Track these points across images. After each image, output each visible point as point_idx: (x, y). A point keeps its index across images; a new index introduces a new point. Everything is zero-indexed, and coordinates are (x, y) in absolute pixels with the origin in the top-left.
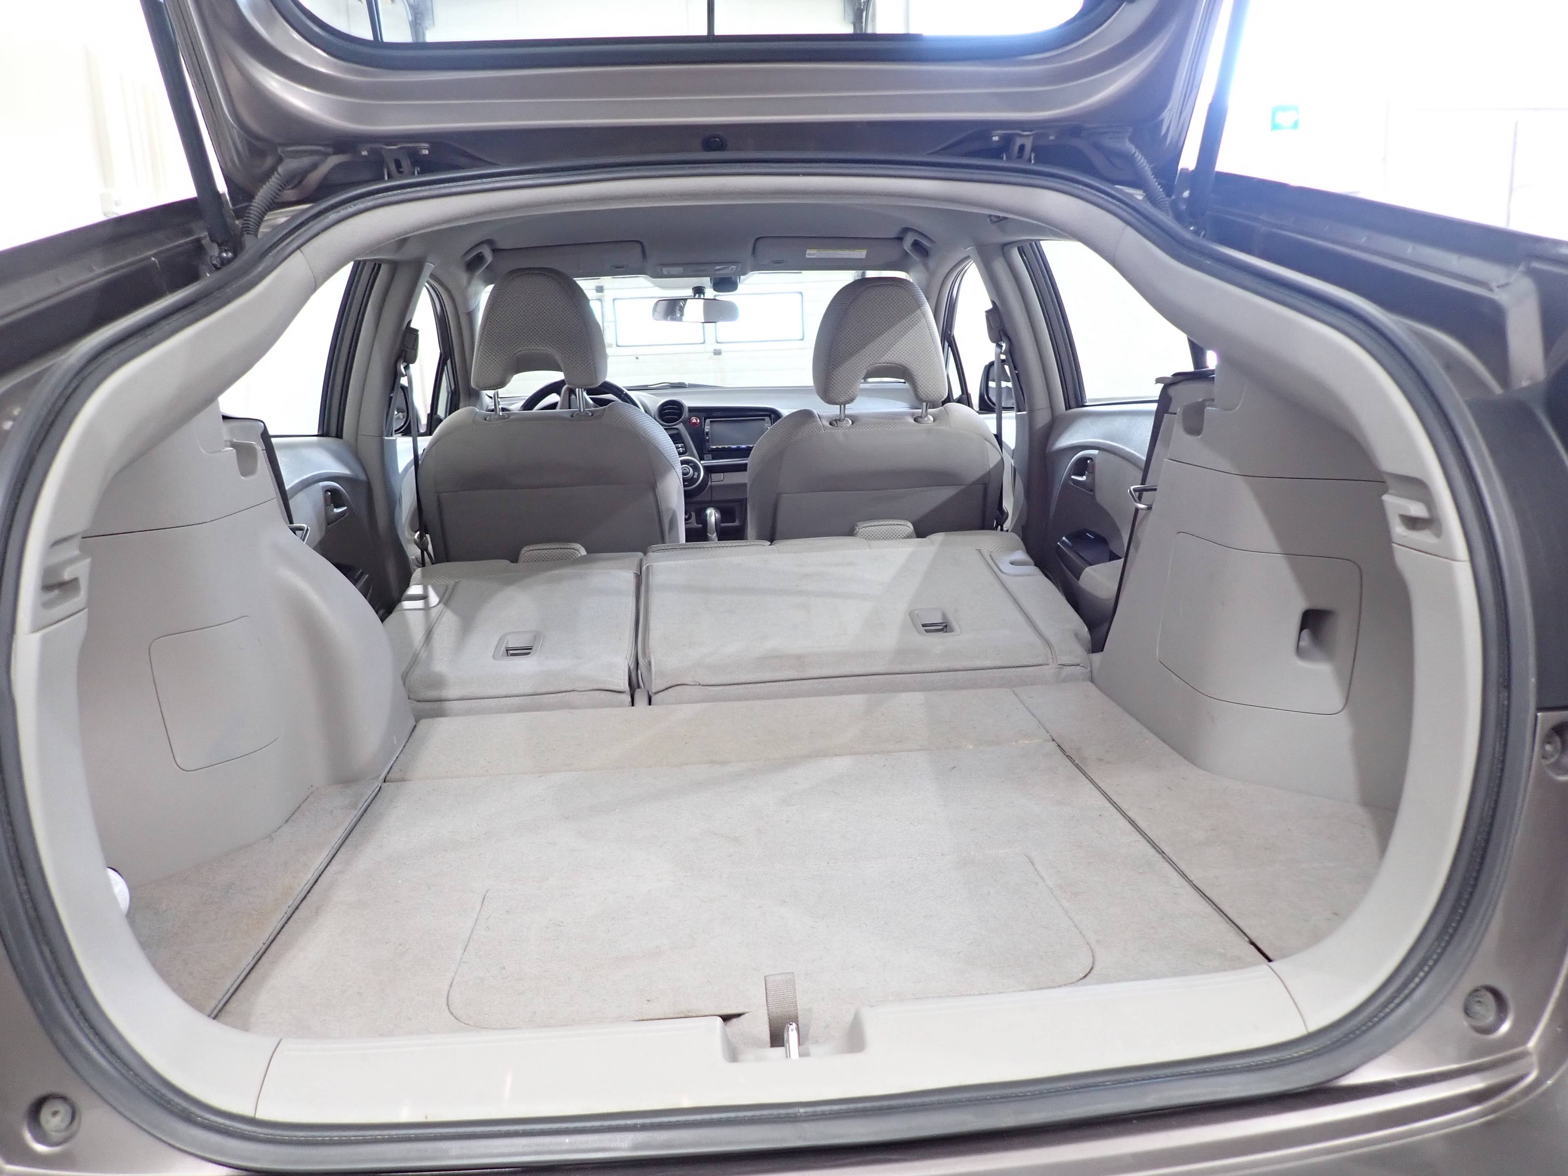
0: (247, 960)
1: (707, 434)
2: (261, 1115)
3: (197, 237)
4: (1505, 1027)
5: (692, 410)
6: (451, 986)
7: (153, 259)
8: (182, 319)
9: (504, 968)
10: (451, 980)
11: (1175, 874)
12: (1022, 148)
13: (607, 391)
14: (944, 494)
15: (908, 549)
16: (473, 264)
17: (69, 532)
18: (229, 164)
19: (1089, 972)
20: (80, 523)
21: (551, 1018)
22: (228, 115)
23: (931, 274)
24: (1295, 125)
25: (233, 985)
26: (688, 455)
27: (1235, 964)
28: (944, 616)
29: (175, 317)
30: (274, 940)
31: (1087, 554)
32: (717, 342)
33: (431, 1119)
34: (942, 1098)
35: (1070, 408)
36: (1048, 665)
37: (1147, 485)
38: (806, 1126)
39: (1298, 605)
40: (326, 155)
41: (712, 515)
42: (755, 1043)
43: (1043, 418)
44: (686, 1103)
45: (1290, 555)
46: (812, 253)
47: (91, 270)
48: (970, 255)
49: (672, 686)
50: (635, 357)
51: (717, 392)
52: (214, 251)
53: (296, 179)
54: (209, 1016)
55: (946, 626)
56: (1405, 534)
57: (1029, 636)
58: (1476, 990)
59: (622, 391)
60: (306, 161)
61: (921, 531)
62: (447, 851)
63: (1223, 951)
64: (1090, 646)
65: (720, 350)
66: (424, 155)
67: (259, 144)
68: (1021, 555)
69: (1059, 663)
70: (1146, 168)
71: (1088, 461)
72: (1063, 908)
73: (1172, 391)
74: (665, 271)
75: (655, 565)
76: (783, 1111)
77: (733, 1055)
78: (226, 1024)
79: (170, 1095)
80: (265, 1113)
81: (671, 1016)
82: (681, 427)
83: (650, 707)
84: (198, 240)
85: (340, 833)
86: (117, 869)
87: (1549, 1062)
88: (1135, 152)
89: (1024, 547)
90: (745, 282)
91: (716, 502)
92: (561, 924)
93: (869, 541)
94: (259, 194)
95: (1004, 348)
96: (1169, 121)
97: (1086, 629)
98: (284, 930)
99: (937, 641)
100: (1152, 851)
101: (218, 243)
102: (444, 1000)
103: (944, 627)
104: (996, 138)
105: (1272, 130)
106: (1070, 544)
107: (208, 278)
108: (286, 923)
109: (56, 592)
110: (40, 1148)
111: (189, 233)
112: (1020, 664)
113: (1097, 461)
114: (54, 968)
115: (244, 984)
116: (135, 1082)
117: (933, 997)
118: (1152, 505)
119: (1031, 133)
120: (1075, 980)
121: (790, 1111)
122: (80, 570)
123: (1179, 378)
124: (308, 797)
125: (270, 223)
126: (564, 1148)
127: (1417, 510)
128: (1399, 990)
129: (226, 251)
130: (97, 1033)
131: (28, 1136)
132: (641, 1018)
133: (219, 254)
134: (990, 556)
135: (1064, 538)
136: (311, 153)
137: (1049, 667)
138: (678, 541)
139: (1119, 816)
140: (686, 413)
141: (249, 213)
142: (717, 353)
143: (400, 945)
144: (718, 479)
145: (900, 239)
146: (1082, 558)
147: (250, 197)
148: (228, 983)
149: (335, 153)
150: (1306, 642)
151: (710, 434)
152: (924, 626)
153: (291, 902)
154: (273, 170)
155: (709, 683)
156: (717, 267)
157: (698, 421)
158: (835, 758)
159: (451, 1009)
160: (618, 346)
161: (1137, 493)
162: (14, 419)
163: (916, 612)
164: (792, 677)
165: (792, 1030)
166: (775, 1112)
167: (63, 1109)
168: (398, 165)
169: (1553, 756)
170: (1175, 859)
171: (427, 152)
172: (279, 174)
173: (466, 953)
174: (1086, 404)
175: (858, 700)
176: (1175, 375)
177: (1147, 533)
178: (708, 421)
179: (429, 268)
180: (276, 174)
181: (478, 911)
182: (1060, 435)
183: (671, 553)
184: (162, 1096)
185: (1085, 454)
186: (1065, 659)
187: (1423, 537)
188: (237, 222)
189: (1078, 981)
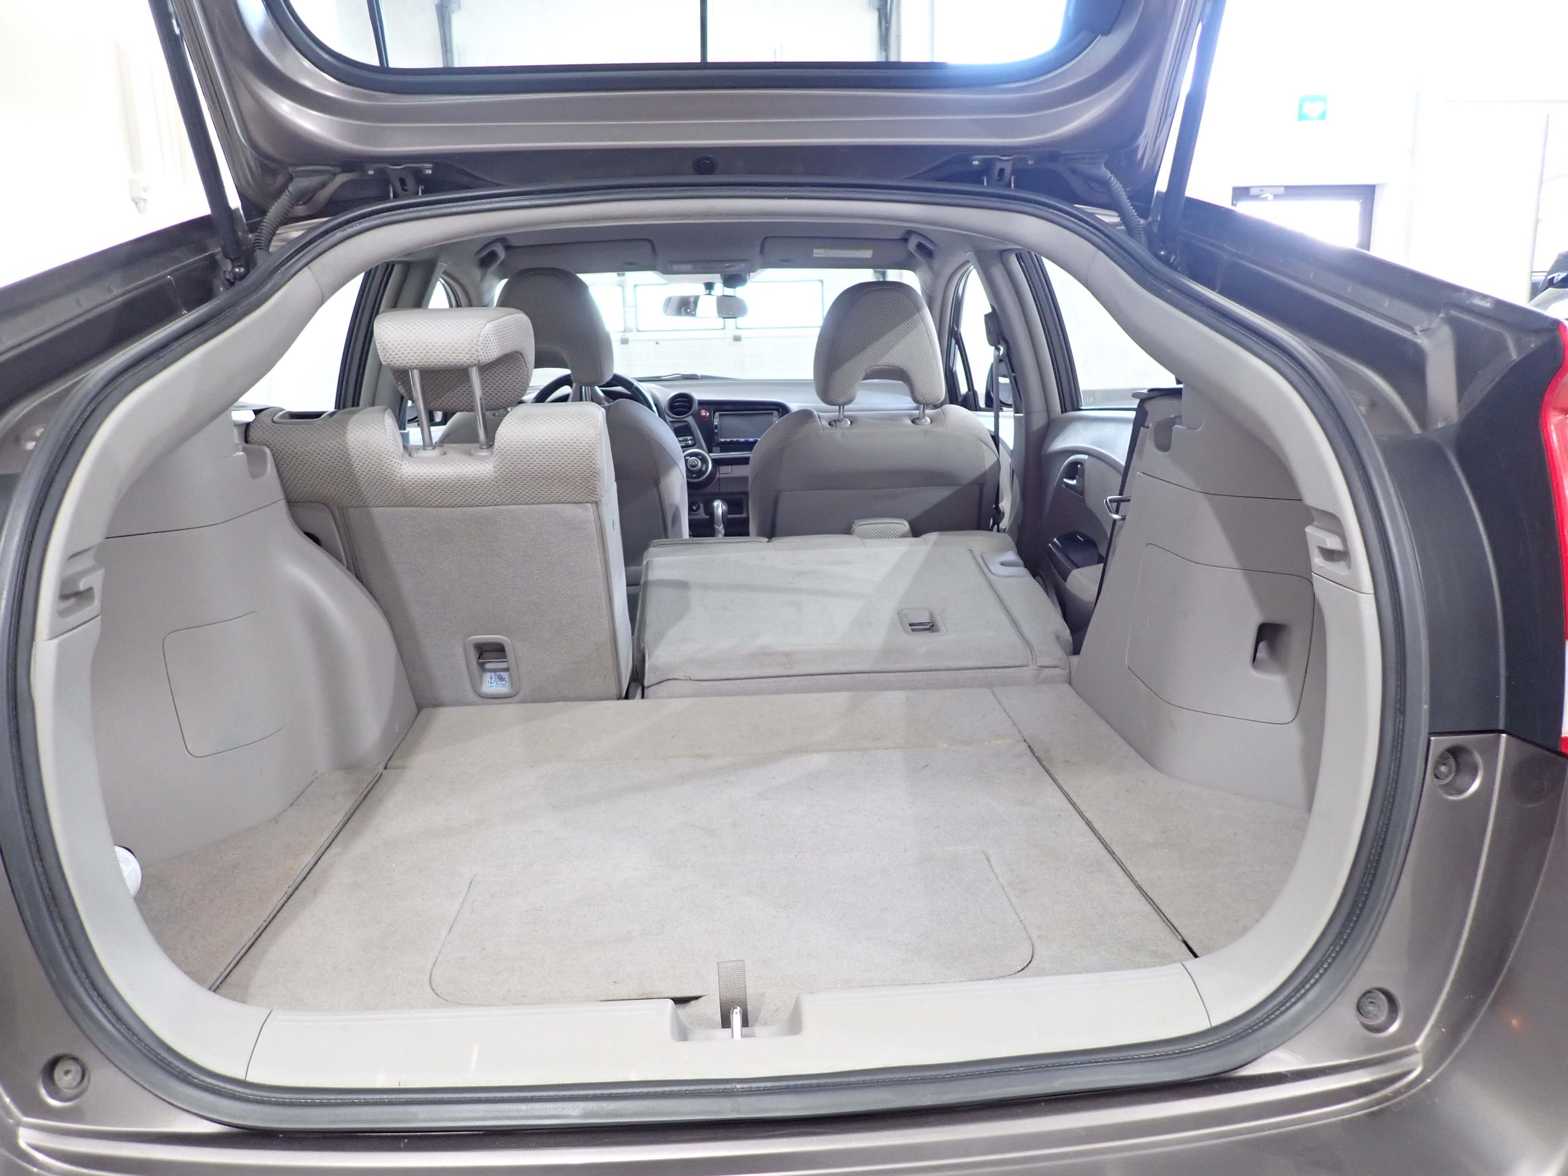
0: (249, 936)
1: (716, 427)
2: (251, 1078)
3: (211, 252)
4: (1394, 1027)
5: (702, 403)
6: (434, 964)
7: (169, 277)
8: (193, 340)
9: (484, 949)
10: (435, 959)
11: (1122, 874)
12: (1002, 171)
13: (618, 384)
14: (938, 495)
15: (901, 548)
16: (486, 261)
17: (85, 546)
18: (243, 182)
19: (1027, 965)
20: (95, 537)
21: (524, 996)
22: (242, 139)
23: (936, 275)
24: (1322, 116)
25: (234, 959)
26: (697, 448)
27: (1164, 959)
28: (932, 616)
29: (185, 339)
30: (274, 917)
31: (1076, 557)
32: (737, 328)
33: (402, 1086)
34: (867, 1078)
35: (1066, 411)
36: (1028, 666)
37: (1125, 495)
38: (741, 1100)
39: (1255, 619)
40: (335, 174)
41: (719, 507)
42: (709, 1025)
43: (1038, 421)
44: (634, 1077)
45: (1248, 570)
46: (818, 253)
47: (109, 290)
48: (970, 260)
49: (664, 681)
50: (655, 342)
51: (726, 385)
52: (228, 266)
53: (305, 197)
54: (210, 989)
55: (933, 626)
56: (1322, 565)
57: (1011, 636)
58: (1369, 992)
59: (632, 384)
60: (315, 181)
61: (916, 531)
62: (440, 837)
63: (1154, 948)
64: (1072, 648)
65: (740, 336)
66: (428, 175)
67: (272, 165)
68: (1011, 556)
69: (1038, 665)
70: (1122, 193)
71: (1079, 466)
72: (1011, 904)
73: (1148, 406)
74: (675, 267)
75: (655, 559)
76: (722, 1087)
77: (683, 1034)
78: (225, 996)
79: (170, 1059)
80: (256, 1076)
81: (635, 997)
82: (690, 420)
83: (643, 700)
84: (213, 256)
85: (339, 818)
86: (131, 849)
87: (1433, 1061)
88: (1111, 177)
89: (1015, 549)
90: (753, 280)
91: (723, 494)
92: (541, 909)
93: (863, 540)
94: (270, 210)
95: (1001, 352)
96: (1145, 145)
97: (1068, 631)
98: (284, 908)
99: (923, 640)
100: (1104, 852)
101: (231, 260)
102: (427, 978)
103: (931, 627)
104: (976, 163)
105: (1299, 120)
106: (1060, 546)
107: (222, 296)
108: (286, 902)
109: (72, 601)
110: (53, 1103)
111: (205, 249)
112: (1000, 665)
113: (1086, 466)
114: (66, 942)
115: (245, 958)
116: (138, 1046)
117: (879, 986)
118: (1125, 516)
119: (1010, 158)
120: (1013, 973)
121: (728, 1086)
122: (94, 580)
123: (1154, 394)
124: (312, 782)
125: (280, 236)
126: (521, 1114)
127: (1333, 543)
128: (1297, 990)
129: (238, 266)
130: (105, 1001)
131: (43, 1092)
132: (607, 999)
133: (232, 269)
134: (982, 557)
135: (1055, 540)
136: (321, 173)
137: (1029, 668)
138: (681, 536)
139: (1078, 816)
140: (696, 406)
141: (261, 229)
142: (737, 339)
143: (390, 925)
144: (726, 471)
145: (905, 240)
146: (1069, 559)
147: (264, 213)
148: (229, 958)
149: (343, 172)
150: (1262, 653)
151: (719, 428)
152: (911, 625)
153: (291, 882)
154: (284, 187)
155: (699, 678)
156: (726, 265)
157: (708, 414)
158: (814, 755)
159: (433, 986)
160: (638, 331)
161: (1115, 504)
162: (37, 439)
163: (904, 612)
164: (779, 674)
165: (736, 1013)
166: (714, 1087)
167: (75, 1068)
168: (403, 182)
169: (1447, 776)
170: (1123, 859)
171: (430, 172)
172: (289, 191)
173: (450, 934)
174: (1082, 408)
175: (842, 698)
176: (1151, 390)
177: (1122, 542)
178: (717, 414)
179: (442, 266)
180: (287, 193)
181: (464, 894)
182: (1055, 437)
183: (672, 548)
184: (163, 1060)
185: (1076, 459)
186: (1044, 661)
187: (1337, 569)
188: (250, 236)
189: (1015, 973)
